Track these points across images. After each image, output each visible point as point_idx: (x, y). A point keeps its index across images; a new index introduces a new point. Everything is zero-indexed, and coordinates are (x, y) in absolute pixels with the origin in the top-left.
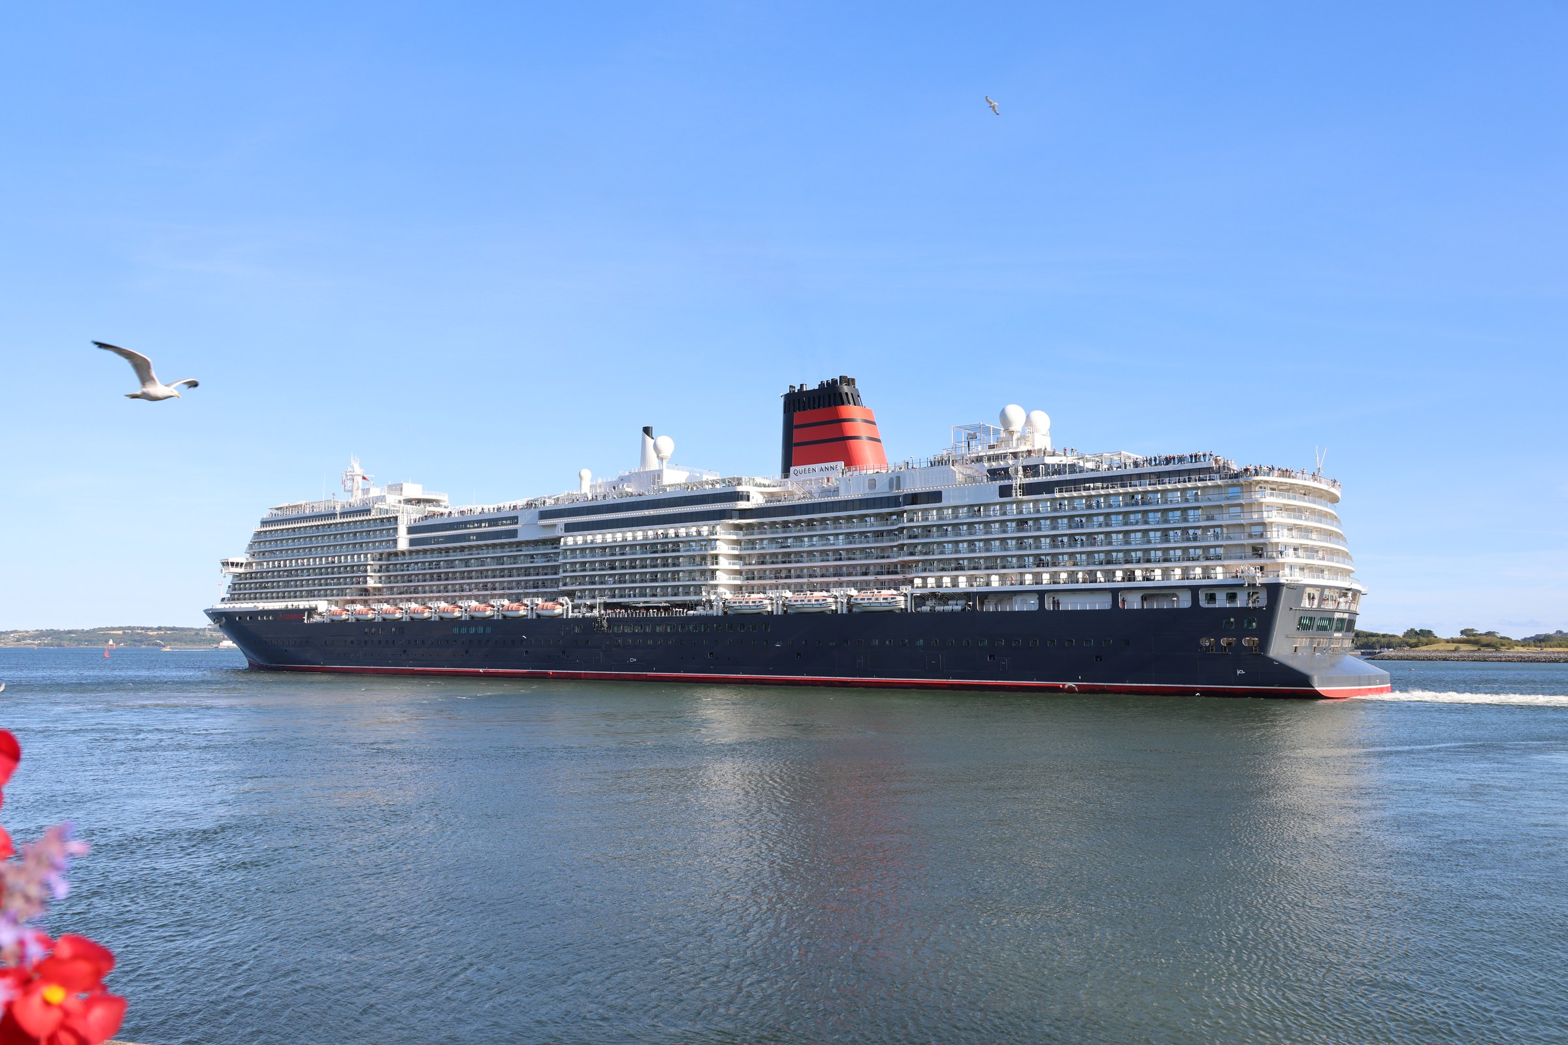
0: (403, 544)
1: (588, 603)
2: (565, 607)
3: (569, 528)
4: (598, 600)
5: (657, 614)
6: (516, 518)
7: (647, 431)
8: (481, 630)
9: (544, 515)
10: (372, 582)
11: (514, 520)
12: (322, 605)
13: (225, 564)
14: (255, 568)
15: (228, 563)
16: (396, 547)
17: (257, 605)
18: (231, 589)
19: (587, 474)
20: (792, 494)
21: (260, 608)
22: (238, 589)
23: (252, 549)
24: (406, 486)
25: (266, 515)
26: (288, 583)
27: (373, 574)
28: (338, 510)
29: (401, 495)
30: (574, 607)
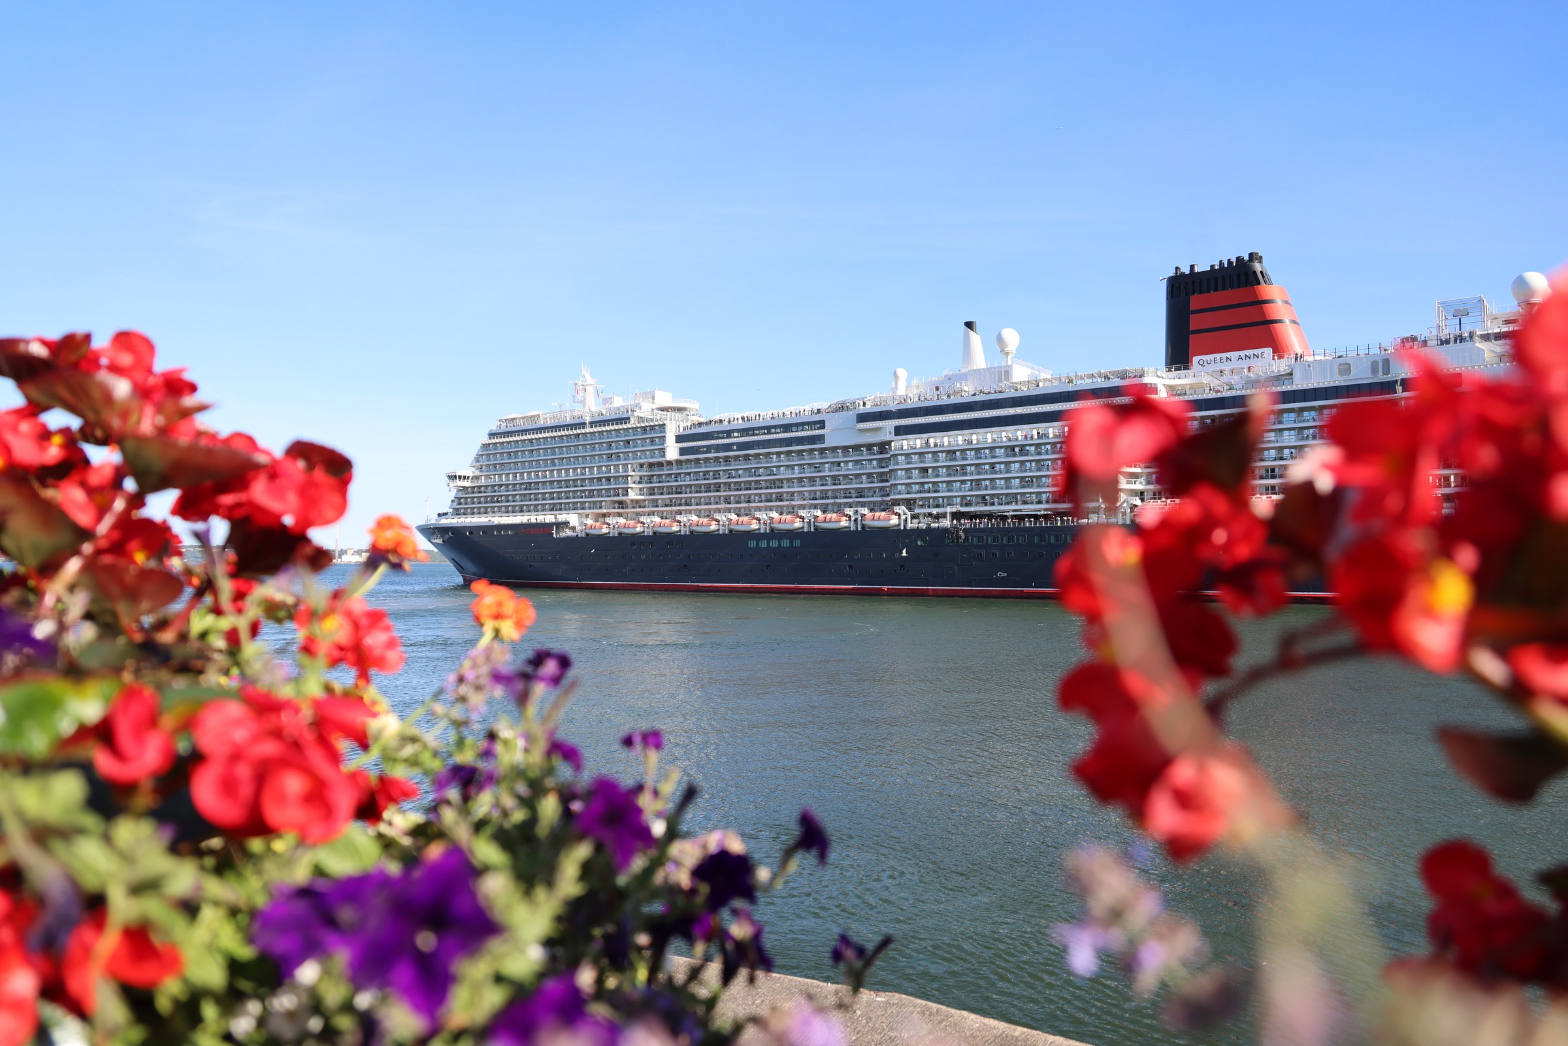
0: (672, 452)
1: (935, 512)
2: (903, 517)
3: (899, 431)
4: (949, 510)
5: (1035, 524)
6: (823, 422)
7: (969, 325)
8: (786, 543)
9: (863, 418)
10: (633, 494)
11: (822, 425)
12: (573, 519)
13: (453, 477)
14: (483, 482)
15: (455, 476)
16: (664, 456)
17: (492, 519)
18: (455, 503)
19: (902, 373)
20: (1201, 386)
21: (496, 523)
22: (461, 504)
23: (478, 461)
24: (658, 394)
25: (494, 428)
26: (529, 496)
27: (634, 485)
28: (588, 419)
29: (653, 403)
30: (913, 517)
